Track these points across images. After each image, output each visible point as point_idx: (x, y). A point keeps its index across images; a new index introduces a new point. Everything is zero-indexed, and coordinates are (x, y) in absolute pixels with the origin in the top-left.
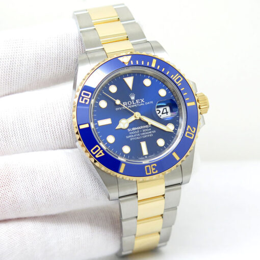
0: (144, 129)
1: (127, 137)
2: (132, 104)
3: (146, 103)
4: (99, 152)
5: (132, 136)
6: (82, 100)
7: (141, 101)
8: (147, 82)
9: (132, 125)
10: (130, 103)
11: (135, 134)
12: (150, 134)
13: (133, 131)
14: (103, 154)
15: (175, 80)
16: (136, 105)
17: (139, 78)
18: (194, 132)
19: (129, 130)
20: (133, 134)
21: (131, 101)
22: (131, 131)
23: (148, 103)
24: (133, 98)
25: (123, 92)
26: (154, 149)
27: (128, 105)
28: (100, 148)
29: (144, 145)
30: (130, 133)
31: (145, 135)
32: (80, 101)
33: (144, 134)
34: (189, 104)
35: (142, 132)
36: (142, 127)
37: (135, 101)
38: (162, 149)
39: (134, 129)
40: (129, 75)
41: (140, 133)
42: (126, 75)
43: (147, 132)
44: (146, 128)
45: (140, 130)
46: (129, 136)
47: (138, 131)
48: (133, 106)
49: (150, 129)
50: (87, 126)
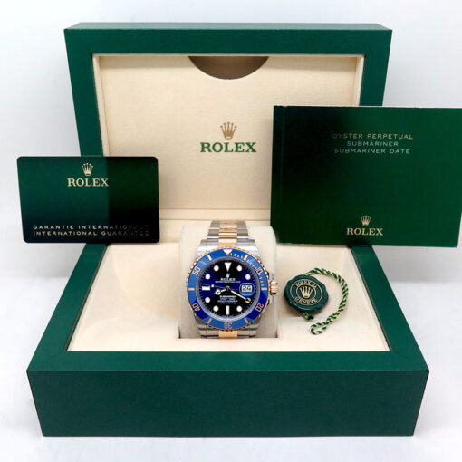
1: (218, 301)
3: (236, 282)
4: (197, 307)
7: (233, 280)
8: (239, 268)
9: (222, 294)
12: (234, 302)
14: (199, 310)
15: (257, 271)
16: (229, 282)
17: (235, 264)
18: (262, 307)
19: (220, 297)
24: (228, 276)
25: (223, 271)
26: (234, 313)
28: (198, 305)
29: (228, 308)
31: (230, 302)
32: (193, 273)
34: (263, 289)
35: (229, 300)
36: (229, 297)
38: (239, 313)
39: (224, 297)
40: (229, 261)
42: (227, 261)
43: (232, 300)
44: (232, 298)
46: (220, 301)
47: (226, 299)
48: (227, 282)
49: (235, 299)
50: (193, 289)
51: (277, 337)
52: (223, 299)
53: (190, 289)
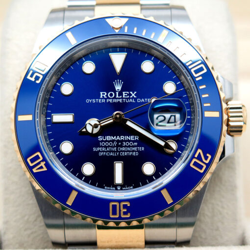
0: (126, 141)
1: (94, 149)
2: (115, 98)
3: (139, 101)
4: (39, 163)
5: (104, 149)
6: (31, 76)
7: (130, 95)
8: (147, 66)
9: (105, 131)
10: (111, 95)
11: (109, 146)
12: (134, 151)
13: (106, 141)
14: (45, 169)
15: (192, 71)
16: (120, 100)
18: (207, 162)
19: (100, 138)
20: (105, 146)
21: (115, 91)
22: (102, 141)
23: (143, 100)
24: (118, 87)
27: (108, 98)
28: (41, 158)
29: (119, 167)
30: (101, 144)
31: (124, 151)
32: (29, 77)
33: (123, 149)
35: (121, 146)
36: (122, 138)
37: (120, 94)
39: (109, 138)
40: (121, 49)
41: (117, 146)
42: (116, 49)
43: (129, 146)
44: (129, 141)
45: (118, 141)
46: (98, 149)
47: (115, 143)
48: (115, 101)
49: (136, 144)
50: (29, 118)
51: (243, 243)
52: (107, 145)
53: (21, 118)
